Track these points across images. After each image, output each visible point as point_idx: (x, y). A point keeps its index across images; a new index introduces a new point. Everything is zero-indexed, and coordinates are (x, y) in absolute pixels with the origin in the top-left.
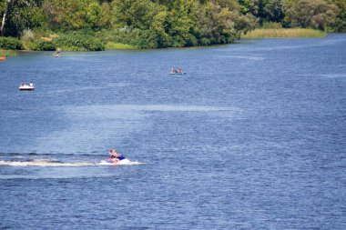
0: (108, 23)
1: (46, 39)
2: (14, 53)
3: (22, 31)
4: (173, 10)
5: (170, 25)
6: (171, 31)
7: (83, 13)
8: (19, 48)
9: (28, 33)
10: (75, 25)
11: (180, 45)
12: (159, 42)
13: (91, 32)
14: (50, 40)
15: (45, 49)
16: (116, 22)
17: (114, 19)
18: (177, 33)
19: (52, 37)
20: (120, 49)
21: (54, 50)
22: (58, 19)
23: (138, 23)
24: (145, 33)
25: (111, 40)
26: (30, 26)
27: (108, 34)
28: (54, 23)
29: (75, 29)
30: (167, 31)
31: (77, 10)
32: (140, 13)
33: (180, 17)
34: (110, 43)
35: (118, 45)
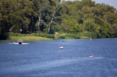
0: (82, 30)
1: (62, 35)
2: (52, 39)
3: (54, 32)
4: (102, 26)
5: (101, 31)
6: (102, 33)
7: (74, 27)
8: (53, 38)
9: (57, 33)
10: (71, 31)
11: (104, 37)
12: (98, 36)
13: (76, 33)
14: (63, 35)
15: (62, 38)
16: (84, 30)
17: (83, 29)
18: (104, 33)
19: (64, 34)
20: (85, 38)
21: (64, 38)
22: (66, 29)
23: (91, 30)
24: (93, 33)
25: (82, 35)
26: (57, 31)
27: (81, 34)
28: (65, 30)
29: (71, 32)
30: (100, 33)
31: (72, 26)
32: (92, 27)
33: (104, 28)
34: (82, 36)
35: (85, 37)
